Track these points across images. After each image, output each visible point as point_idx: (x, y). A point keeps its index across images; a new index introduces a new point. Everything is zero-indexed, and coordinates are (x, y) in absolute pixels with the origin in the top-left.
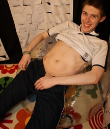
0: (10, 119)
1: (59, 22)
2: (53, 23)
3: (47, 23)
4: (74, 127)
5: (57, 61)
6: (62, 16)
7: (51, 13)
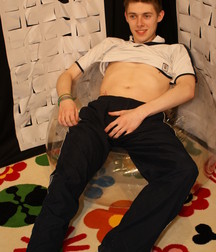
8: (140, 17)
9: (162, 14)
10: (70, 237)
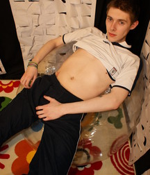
0: (6, 153)
1: (76, 26)
2: (68, 28)
3: (59, 27)
4: (92, 164)
5: (72, 79)
6: (80, 18)
7: (65, 13)
8: (115, 21)
9: (136, 24)
10: (2, 153)
